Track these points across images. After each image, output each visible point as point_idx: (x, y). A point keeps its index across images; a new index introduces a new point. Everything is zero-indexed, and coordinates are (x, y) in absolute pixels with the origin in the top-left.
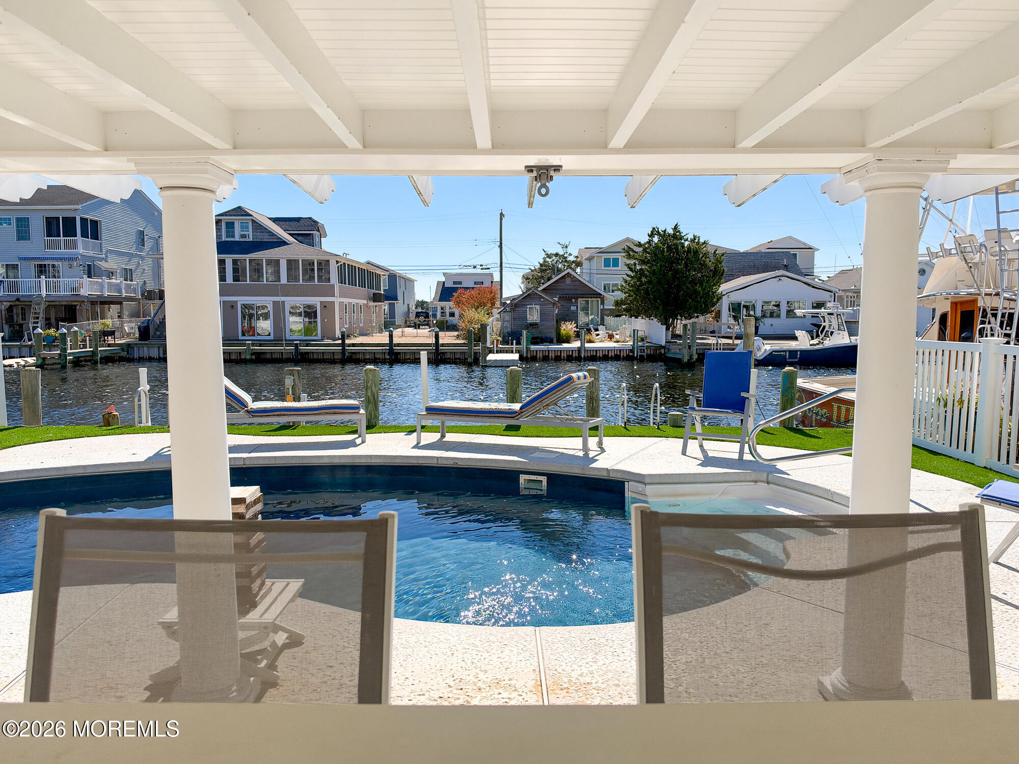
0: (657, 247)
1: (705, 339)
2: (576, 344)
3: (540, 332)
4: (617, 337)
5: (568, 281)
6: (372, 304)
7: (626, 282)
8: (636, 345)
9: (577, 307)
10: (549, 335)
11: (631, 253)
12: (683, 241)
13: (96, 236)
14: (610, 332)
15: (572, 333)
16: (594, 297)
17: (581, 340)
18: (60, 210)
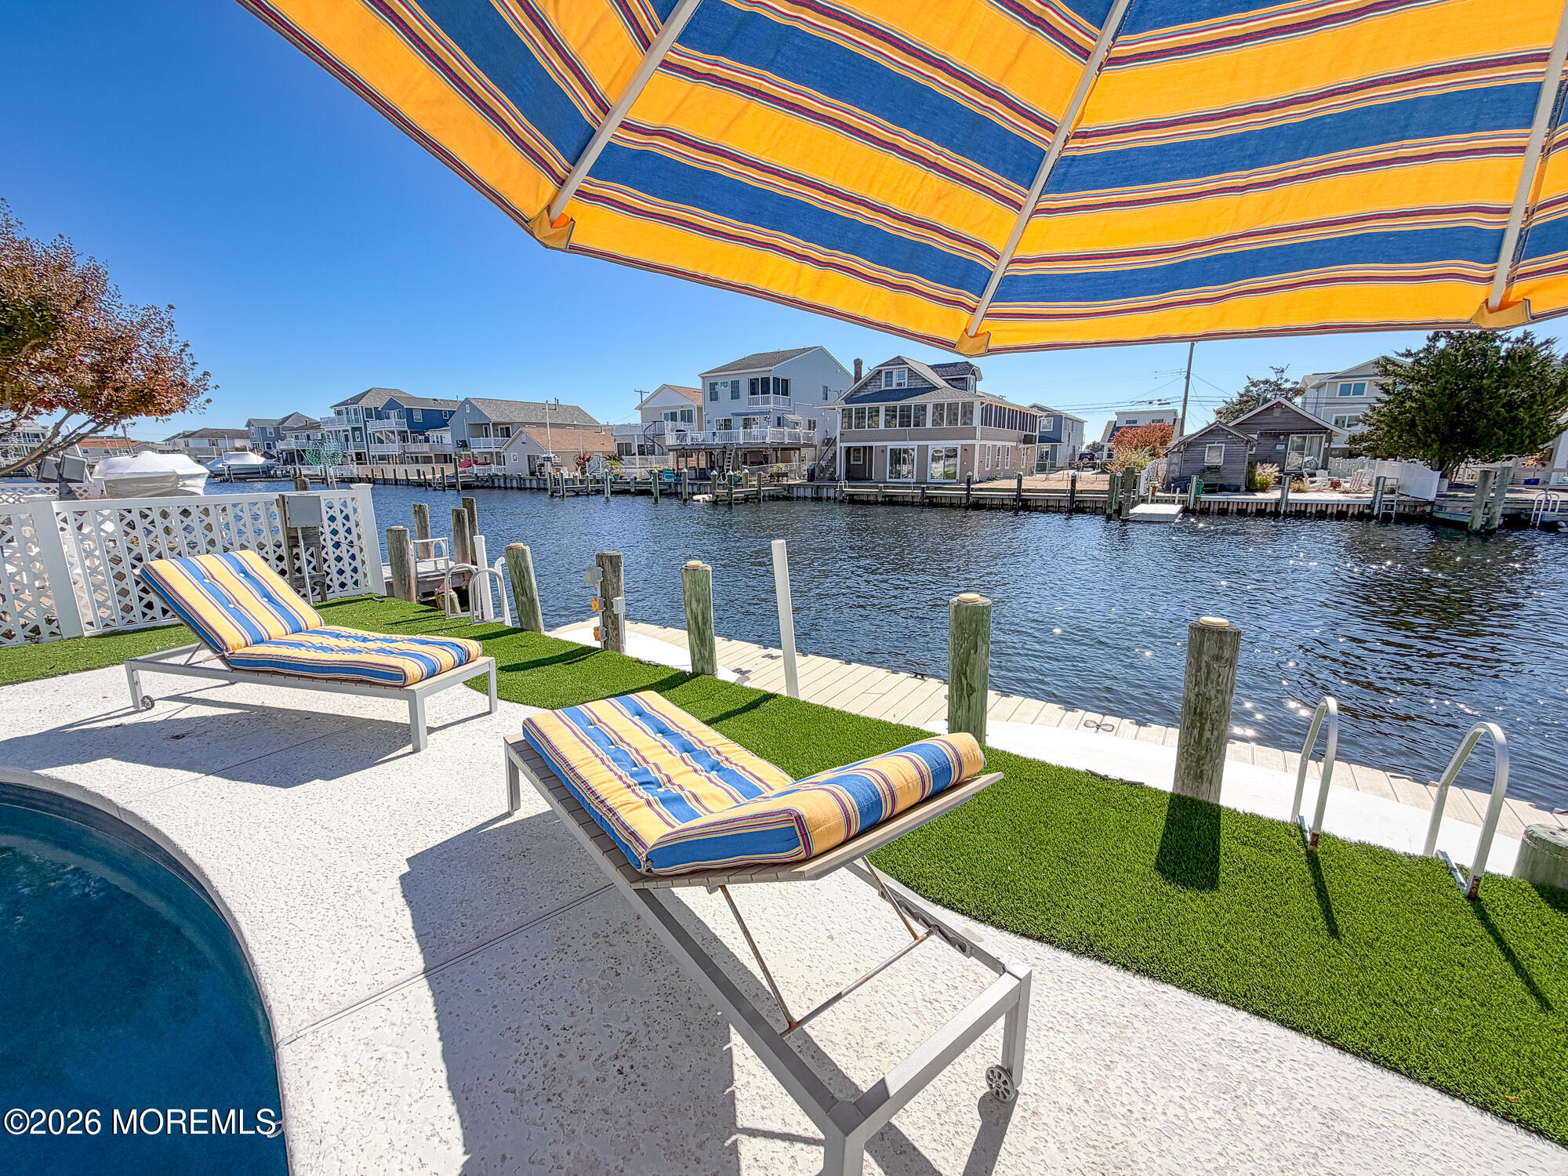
0: (1443, 353)
1: (1520, 491)
2: (1276, 495)
3: (1222, 478)
4: (1347, 485)
5: (1277, 412)
6: (1022, 446)
7: (1374, 409)
8: (1378, 498)
9: (1287, 446)
10: (1234, 482)
11: (1390, 367)
12: (1498, 343)
13: (786, 393)
14: (1335, 479)
15: (1271, 480)
16: (1316, 433)
17: (1283, 489)
18: (759, 373)
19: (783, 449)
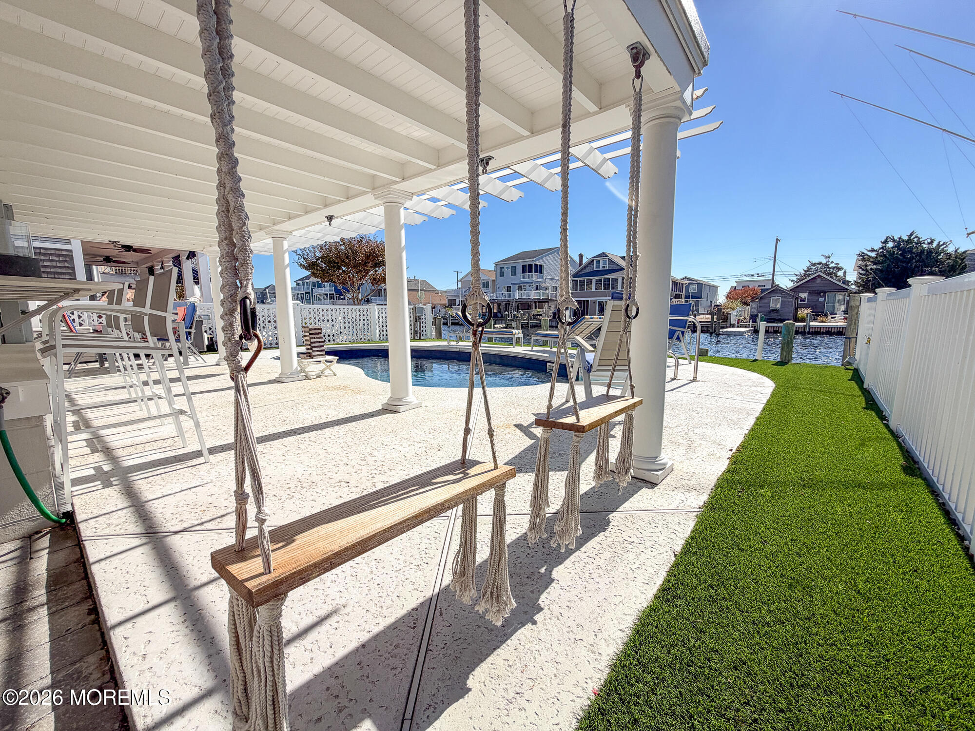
3: (780, 315)
5: (818, 281)
6: (674, 300)
9: (825, 299)
13: (541, 272)
14: (846, 316)
16: (841, 292)
17: (808, 320)
18: (527, 262)
19: (539, 302)
